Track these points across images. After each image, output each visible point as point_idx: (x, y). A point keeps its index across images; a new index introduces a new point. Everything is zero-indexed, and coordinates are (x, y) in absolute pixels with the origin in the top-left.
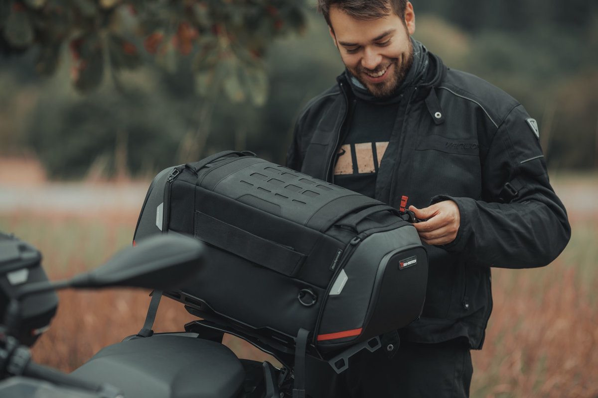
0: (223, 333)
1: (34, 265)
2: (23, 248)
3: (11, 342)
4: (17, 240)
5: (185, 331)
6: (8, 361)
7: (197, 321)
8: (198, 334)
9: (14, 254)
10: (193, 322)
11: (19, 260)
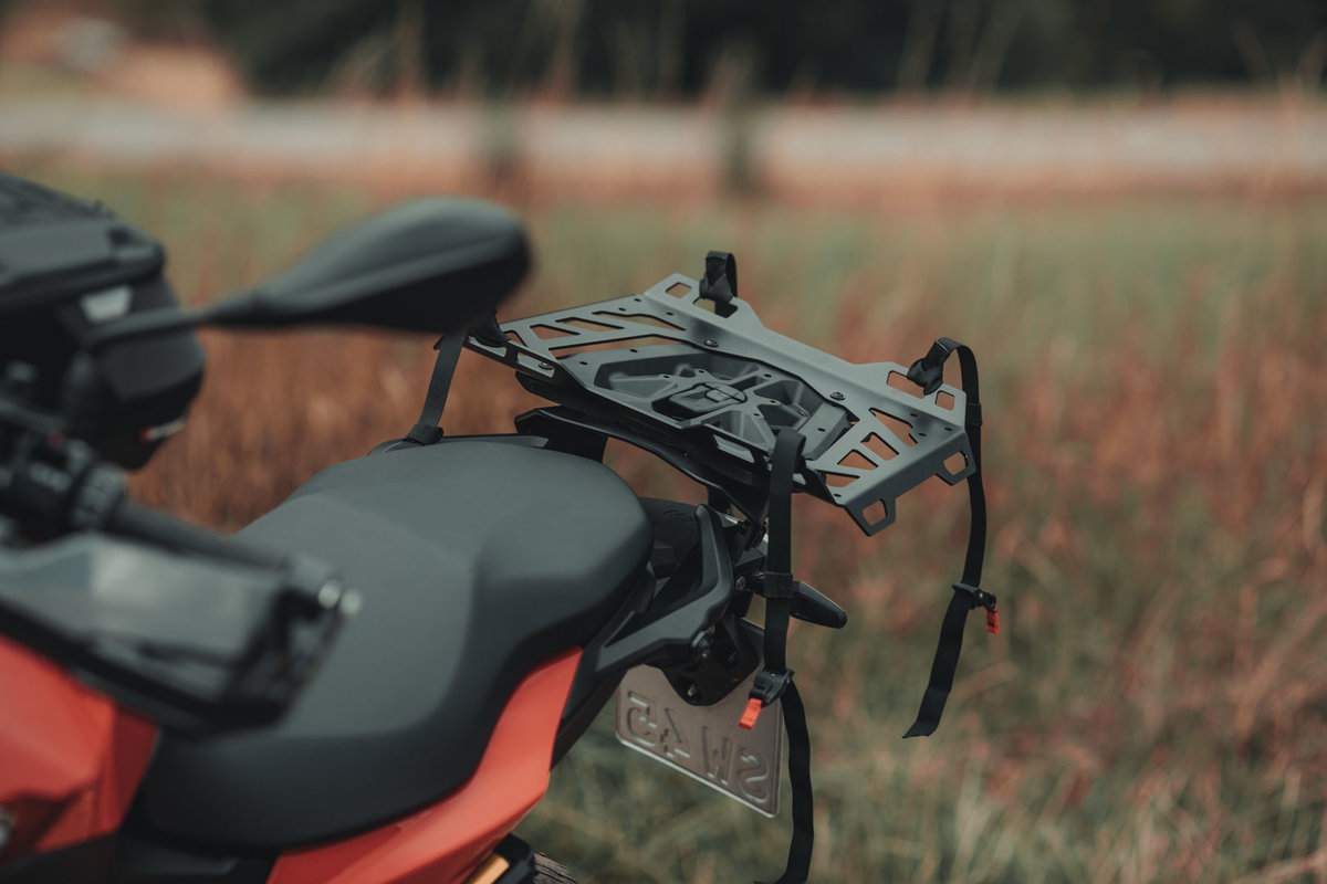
0: (604, 438)
1: (147, 279)
2: (120, 237)
3: (78, 453)
4: (110, 215)
5: (514, 431)
6: (72, 497)
7: (543, 409)
8: (547, 440)
9: (100, 249)
10: (536, 410)
11: (108, 265)
